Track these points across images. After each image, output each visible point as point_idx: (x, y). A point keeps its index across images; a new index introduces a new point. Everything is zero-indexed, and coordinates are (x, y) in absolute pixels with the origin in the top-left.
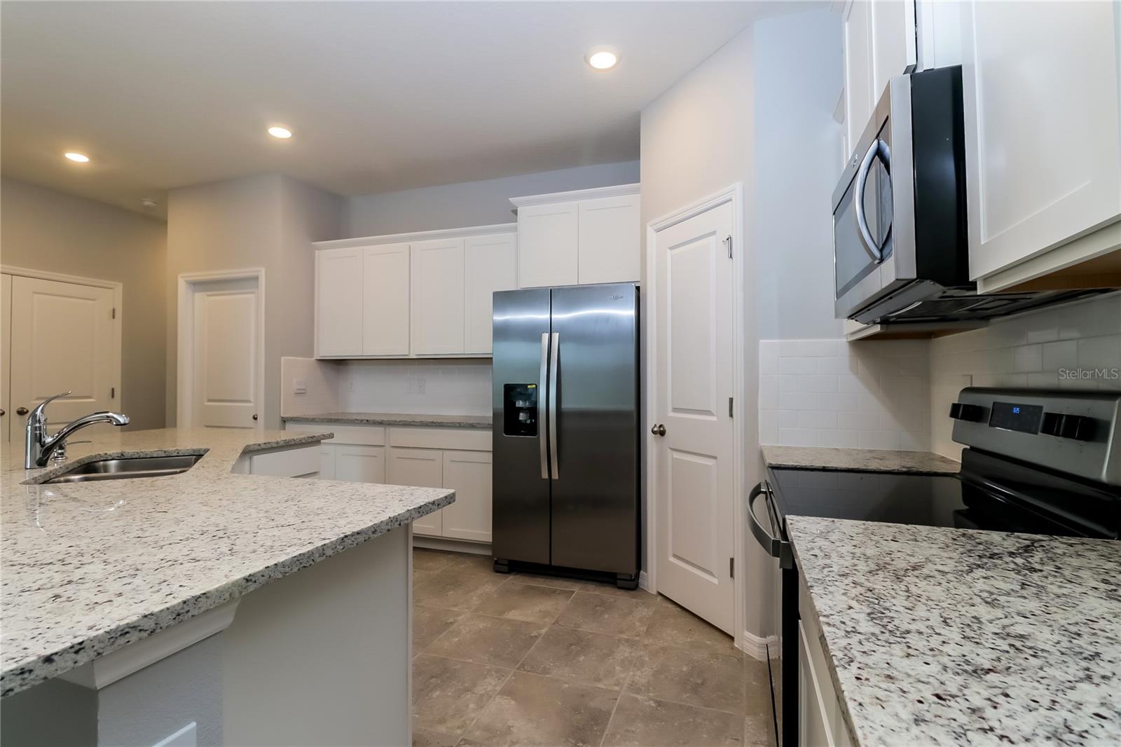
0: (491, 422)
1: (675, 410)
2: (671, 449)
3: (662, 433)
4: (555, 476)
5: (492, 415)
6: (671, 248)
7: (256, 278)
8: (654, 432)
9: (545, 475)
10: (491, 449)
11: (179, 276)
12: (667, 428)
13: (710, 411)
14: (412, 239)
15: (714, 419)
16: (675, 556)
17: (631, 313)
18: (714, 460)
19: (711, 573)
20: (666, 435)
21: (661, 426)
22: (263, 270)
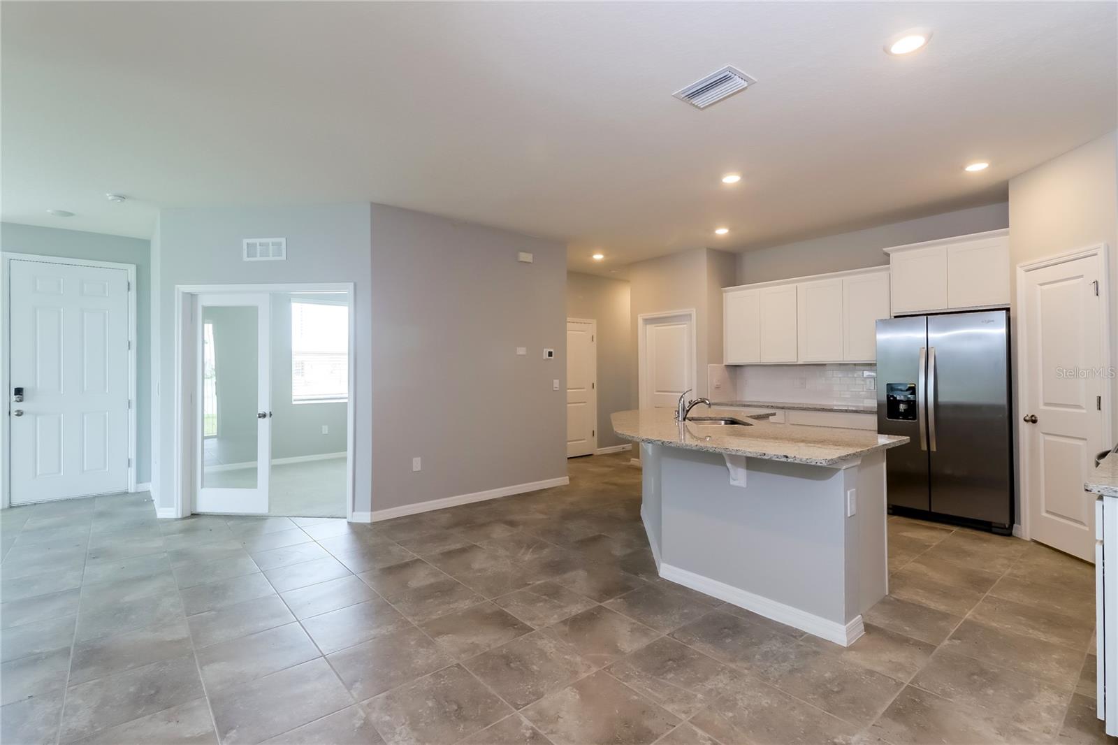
0: (876, 410)
1: (1046, 404)
2: (1043, 433)
3: (1034, 421)
4: (934, 448)
5: (876, 405)
6: (1041, 285)
7: (690, 315)
8: (1025, 420)
9: (924, 447)
10: (877, 429)
11: (639, 316)
12: (1038, 419)
13: (1079, 406)
14: (798, 281)
15: (1084, 411)
16: (1047, 512)
17: (1003, 331)
18: (1084, 441)
19: (1082, 523)
20: (1038, 422)
21: (1032, 416)
22: (695, 310)
